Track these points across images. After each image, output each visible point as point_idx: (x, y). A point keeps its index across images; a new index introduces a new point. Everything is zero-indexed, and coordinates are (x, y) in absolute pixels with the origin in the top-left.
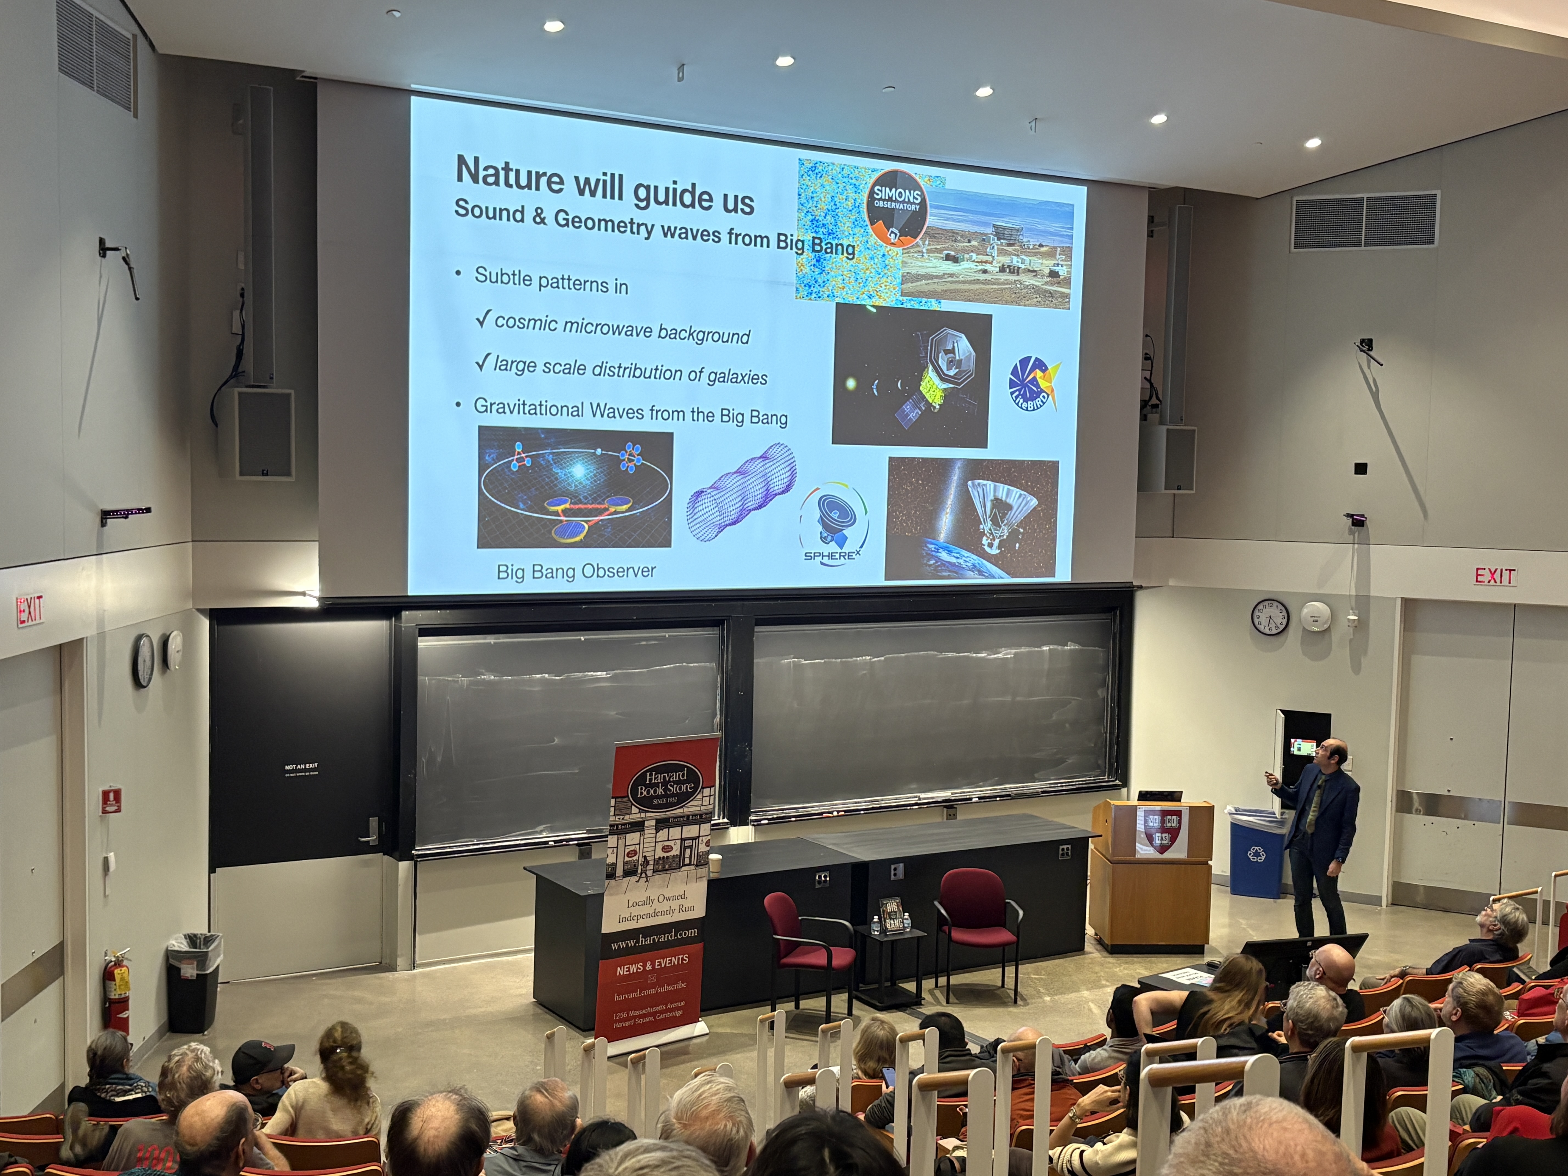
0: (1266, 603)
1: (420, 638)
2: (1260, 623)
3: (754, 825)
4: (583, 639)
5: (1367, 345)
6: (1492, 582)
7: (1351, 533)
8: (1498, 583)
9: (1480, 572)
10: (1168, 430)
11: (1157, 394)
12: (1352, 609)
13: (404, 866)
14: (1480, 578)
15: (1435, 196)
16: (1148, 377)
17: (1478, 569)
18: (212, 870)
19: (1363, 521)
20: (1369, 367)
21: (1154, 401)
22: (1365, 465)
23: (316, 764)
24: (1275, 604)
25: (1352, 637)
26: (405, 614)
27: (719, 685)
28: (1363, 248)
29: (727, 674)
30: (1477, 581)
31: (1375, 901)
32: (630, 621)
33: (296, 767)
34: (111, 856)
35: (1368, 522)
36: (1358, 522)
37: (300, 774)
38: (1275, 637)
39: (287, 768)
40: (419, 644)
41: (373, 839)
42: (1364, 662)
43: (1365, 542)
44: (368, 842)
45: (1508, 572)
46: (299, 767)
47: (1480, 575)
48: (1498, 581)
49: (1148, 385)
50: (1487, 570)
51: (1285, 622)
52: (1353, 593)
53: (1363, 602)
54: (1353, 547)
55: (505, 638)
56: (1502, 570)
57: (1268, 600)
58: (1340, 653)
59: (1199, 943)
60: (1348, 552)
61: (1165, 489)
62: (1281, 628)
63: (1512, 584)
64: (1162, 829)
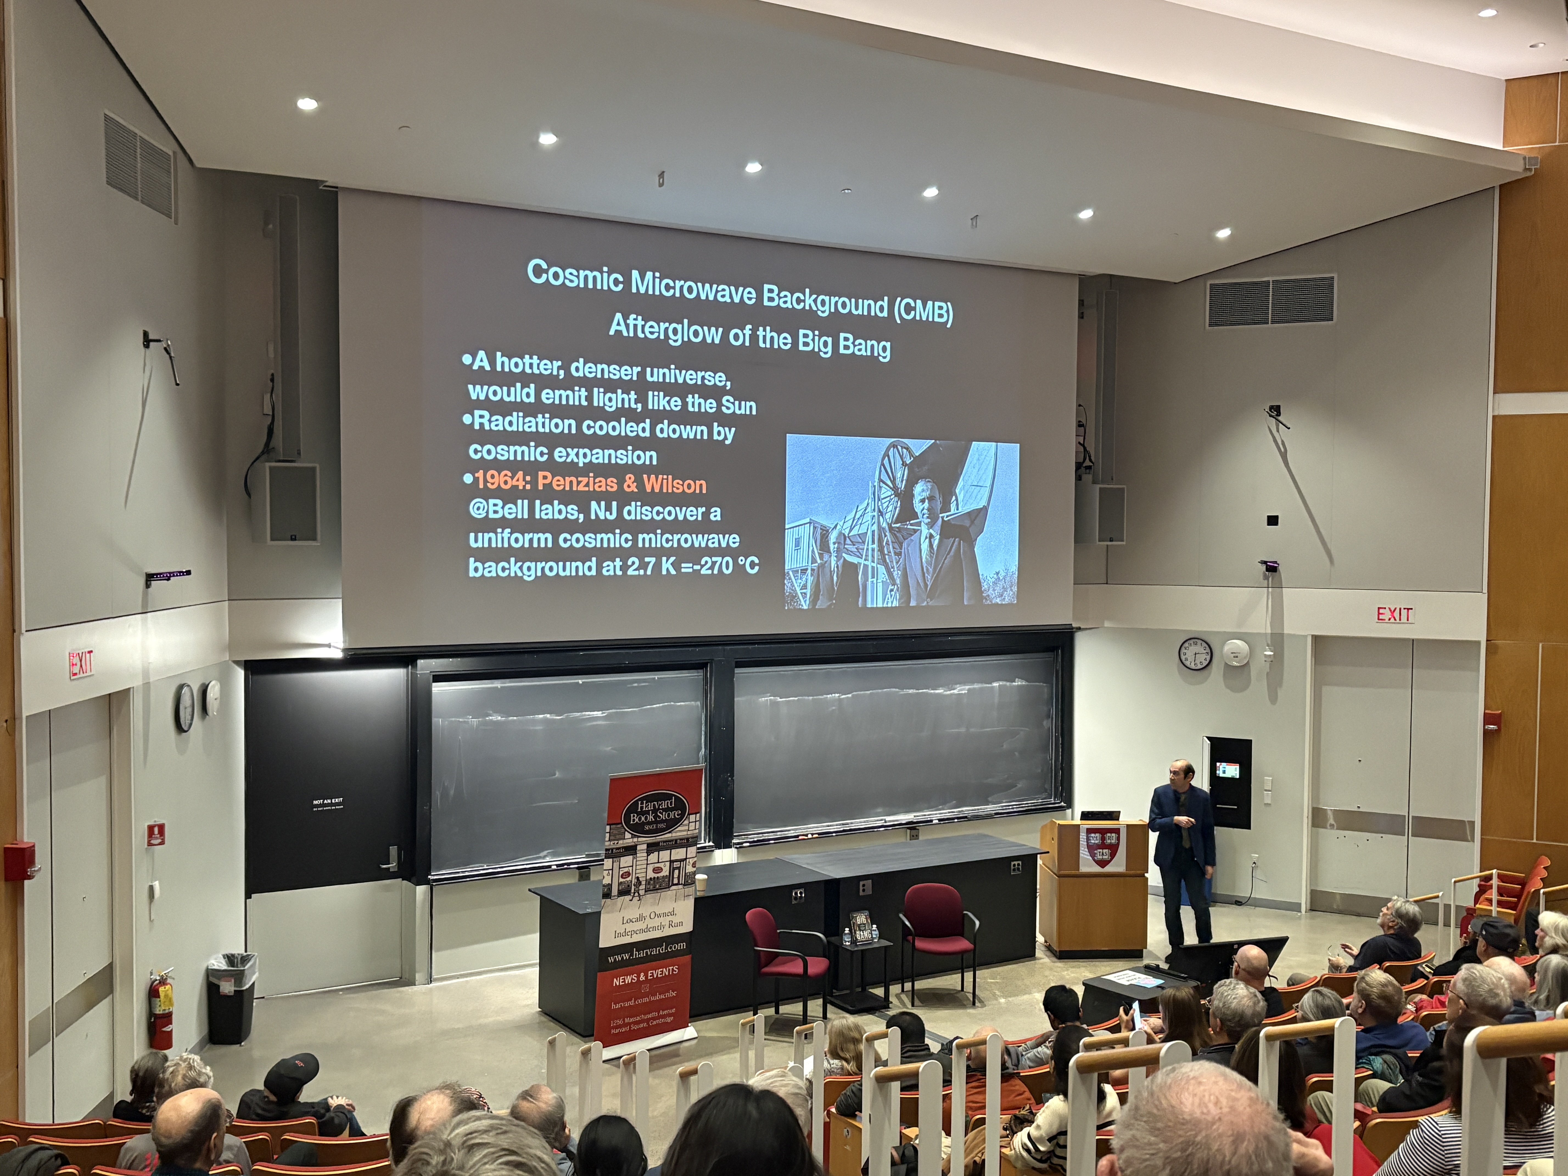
0: (1191, 642)
1: (434, 684)
2: (1186, 659)
3: (736, 848)
4: (580, 682)
5: (1276, 411)
6: (1392, 620)
7: (1266, 578)
8: (1398, 620)
9: (1381, 611)
10: (1100, 489)
11: (1090, 457)
12: (1268, 646)
13: (421, 890)
14: (1381, 617)
15: (1333, 278)
16: (1082, 442)
17: (1379, 608)
18: (248, 896)
19: (1276, 567)
20: (1278, 431)
21: (1087, 463)
22: (1277, 517)
23: (341, 799)
24: (1199, 642)
25: (1269, 671)
26: (421, 662)
27: (703, 722)
28: (1270, 325)
29: (710, 711)
30: (1379, 619)
31: (1296, 907)
32: (623, 665)
33: (323, 802)
34: (156, 884)
35: (1280, 568)
36: (1271, 568)
37: (327, 808)
38: (1200, 672)
39: (315, 802)
40: (433, 689)
41: (393, 866)
42: (1280, 692)
43: (1278, 585)
44: (389, 868)
45: (1406, 610)
46: (325, 802)
47: (1382, 614)
48: (1398, 619)
49: (1082, 449)
50: (1387, 609)
51: (1208, 658)
52: (1269, 631)
54: (1268, 591)
55: (510, 682)
56: (1400, 609)
57: (1193, 639)
58: (1259, 685)
59: (1139, 948)
60: (1262, 597)
61: (1099, 541)
62: (1205, 664)
63: (1410, 621)
64: (1103, 846)
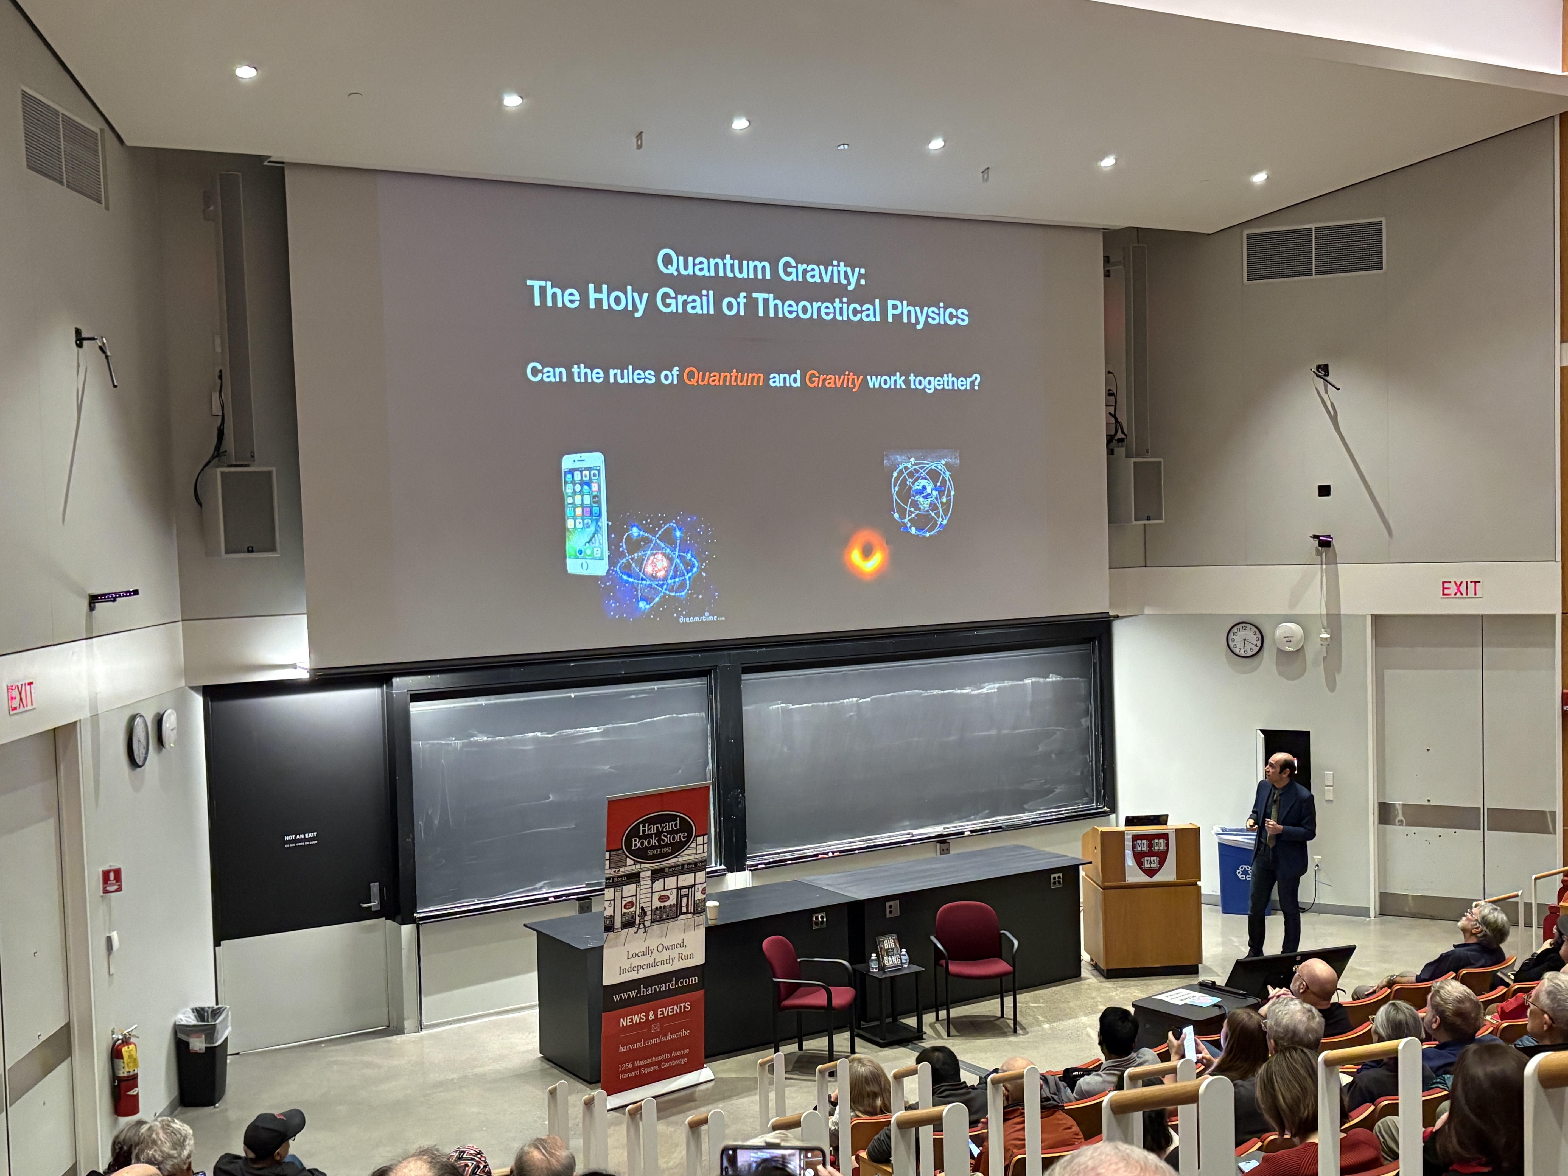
0: (1240, 626)
1: (412, 704)
2: (1235, 646)
3: (750, 870)
4: (573, 695)
5: (1323, 370)
6: (1459, 595)
7: (1319, 554)
8: (1465, 595)
9: (1446, 585)
10: (1135, 463)
11: (1122, 428)
12: (1324, 628)
13: (407, 930)
14: (1446, 592)
15: (1381, 223)
16: (1113, 413)
17: (1444, 583)
18: (217, 943)
19: (1330, 542)
20: (1326, 392)
21: (1120, 435)
22: (1328, 487)
23: (315, 833)
24: (1249, 626)
25: (1325, 655)
26: (396, 681)
27: (709, 734)
28: (1314, 277)
29: (717, 723)
30: (1444, 595)
31: (1364, 912)
32: (619, 676)
33: (295, 837)
34: (115, 935)
35: (1334, 542)
36: (1325, 543)
37: (300, 844)
38: (1250, 659)
39: (287, 838)
40: (411, 710)
41: (375, 904)
42: (1338, 677)
43: (1333, 562)
44: (370, 907)
45: (1473, 584)
46: (298, 837)
47: (1447, 588)
48: (1464, 592)
49: (1113, 420)
50: (1453, 583)
51: (1259, 644)
52: (1324, 612)
53: (1334, 621)
54: (1322, 568)
55: (496, 699)
56: (1467, 582)
57: (1242, 623)
58: (1316, 673)
59: (1192, 963)
60: (1316, 573)
61: (1135, 520)
62: (1256, 649)
63: (1477, 596)
64: (1151, 853)
